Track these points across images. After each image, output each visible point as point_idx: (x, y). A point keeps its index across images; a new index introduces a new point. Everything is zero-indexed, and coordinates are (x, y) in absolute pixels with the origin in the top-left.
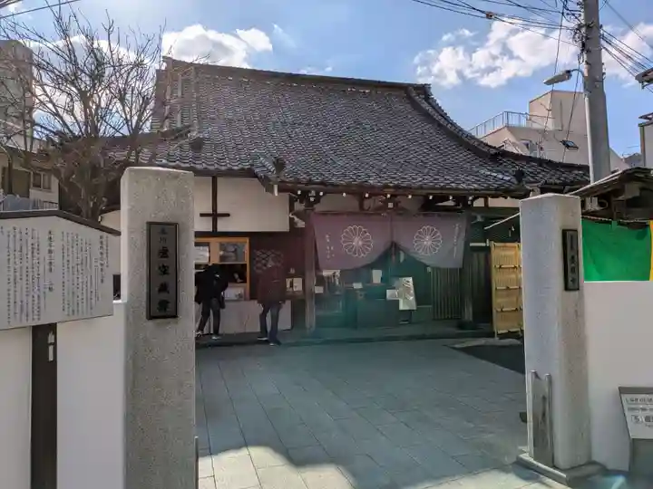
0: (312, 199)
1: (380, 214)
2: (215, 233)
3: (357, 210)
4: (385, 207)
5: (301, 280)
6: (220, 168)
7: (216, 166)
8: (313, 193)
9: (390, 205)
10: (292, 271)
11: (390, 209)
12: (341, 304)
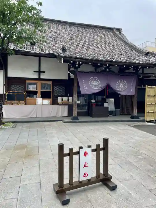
0: (77, 66)
1: (103, 73)
2: (39, 79)
3: (94, 71)
4: (105, 70)
5: (72, 98)
6: (41, 52)
7: (40, 52)
8: (77, 63)
9: (107, 70)
10: (69, 95)
11: (107, 71)
12: (86, 107)
